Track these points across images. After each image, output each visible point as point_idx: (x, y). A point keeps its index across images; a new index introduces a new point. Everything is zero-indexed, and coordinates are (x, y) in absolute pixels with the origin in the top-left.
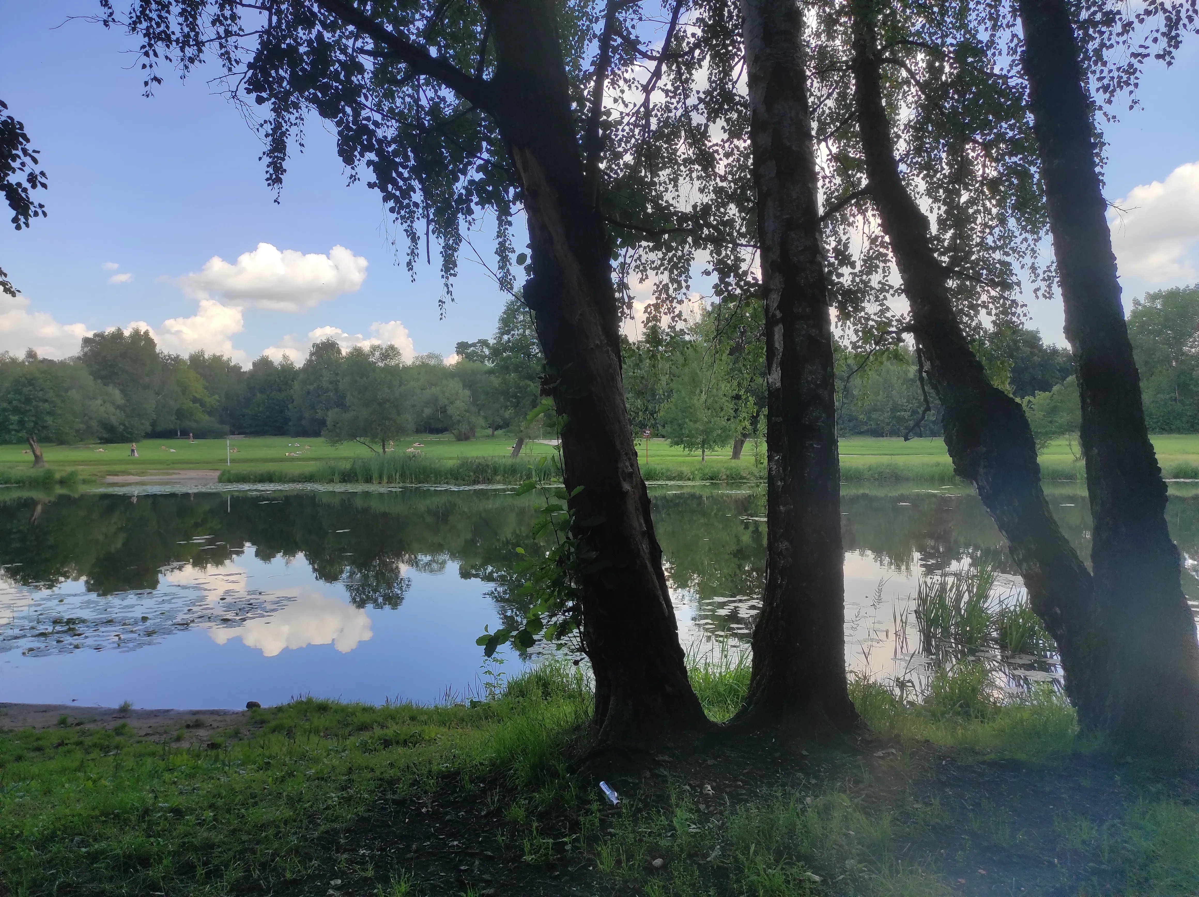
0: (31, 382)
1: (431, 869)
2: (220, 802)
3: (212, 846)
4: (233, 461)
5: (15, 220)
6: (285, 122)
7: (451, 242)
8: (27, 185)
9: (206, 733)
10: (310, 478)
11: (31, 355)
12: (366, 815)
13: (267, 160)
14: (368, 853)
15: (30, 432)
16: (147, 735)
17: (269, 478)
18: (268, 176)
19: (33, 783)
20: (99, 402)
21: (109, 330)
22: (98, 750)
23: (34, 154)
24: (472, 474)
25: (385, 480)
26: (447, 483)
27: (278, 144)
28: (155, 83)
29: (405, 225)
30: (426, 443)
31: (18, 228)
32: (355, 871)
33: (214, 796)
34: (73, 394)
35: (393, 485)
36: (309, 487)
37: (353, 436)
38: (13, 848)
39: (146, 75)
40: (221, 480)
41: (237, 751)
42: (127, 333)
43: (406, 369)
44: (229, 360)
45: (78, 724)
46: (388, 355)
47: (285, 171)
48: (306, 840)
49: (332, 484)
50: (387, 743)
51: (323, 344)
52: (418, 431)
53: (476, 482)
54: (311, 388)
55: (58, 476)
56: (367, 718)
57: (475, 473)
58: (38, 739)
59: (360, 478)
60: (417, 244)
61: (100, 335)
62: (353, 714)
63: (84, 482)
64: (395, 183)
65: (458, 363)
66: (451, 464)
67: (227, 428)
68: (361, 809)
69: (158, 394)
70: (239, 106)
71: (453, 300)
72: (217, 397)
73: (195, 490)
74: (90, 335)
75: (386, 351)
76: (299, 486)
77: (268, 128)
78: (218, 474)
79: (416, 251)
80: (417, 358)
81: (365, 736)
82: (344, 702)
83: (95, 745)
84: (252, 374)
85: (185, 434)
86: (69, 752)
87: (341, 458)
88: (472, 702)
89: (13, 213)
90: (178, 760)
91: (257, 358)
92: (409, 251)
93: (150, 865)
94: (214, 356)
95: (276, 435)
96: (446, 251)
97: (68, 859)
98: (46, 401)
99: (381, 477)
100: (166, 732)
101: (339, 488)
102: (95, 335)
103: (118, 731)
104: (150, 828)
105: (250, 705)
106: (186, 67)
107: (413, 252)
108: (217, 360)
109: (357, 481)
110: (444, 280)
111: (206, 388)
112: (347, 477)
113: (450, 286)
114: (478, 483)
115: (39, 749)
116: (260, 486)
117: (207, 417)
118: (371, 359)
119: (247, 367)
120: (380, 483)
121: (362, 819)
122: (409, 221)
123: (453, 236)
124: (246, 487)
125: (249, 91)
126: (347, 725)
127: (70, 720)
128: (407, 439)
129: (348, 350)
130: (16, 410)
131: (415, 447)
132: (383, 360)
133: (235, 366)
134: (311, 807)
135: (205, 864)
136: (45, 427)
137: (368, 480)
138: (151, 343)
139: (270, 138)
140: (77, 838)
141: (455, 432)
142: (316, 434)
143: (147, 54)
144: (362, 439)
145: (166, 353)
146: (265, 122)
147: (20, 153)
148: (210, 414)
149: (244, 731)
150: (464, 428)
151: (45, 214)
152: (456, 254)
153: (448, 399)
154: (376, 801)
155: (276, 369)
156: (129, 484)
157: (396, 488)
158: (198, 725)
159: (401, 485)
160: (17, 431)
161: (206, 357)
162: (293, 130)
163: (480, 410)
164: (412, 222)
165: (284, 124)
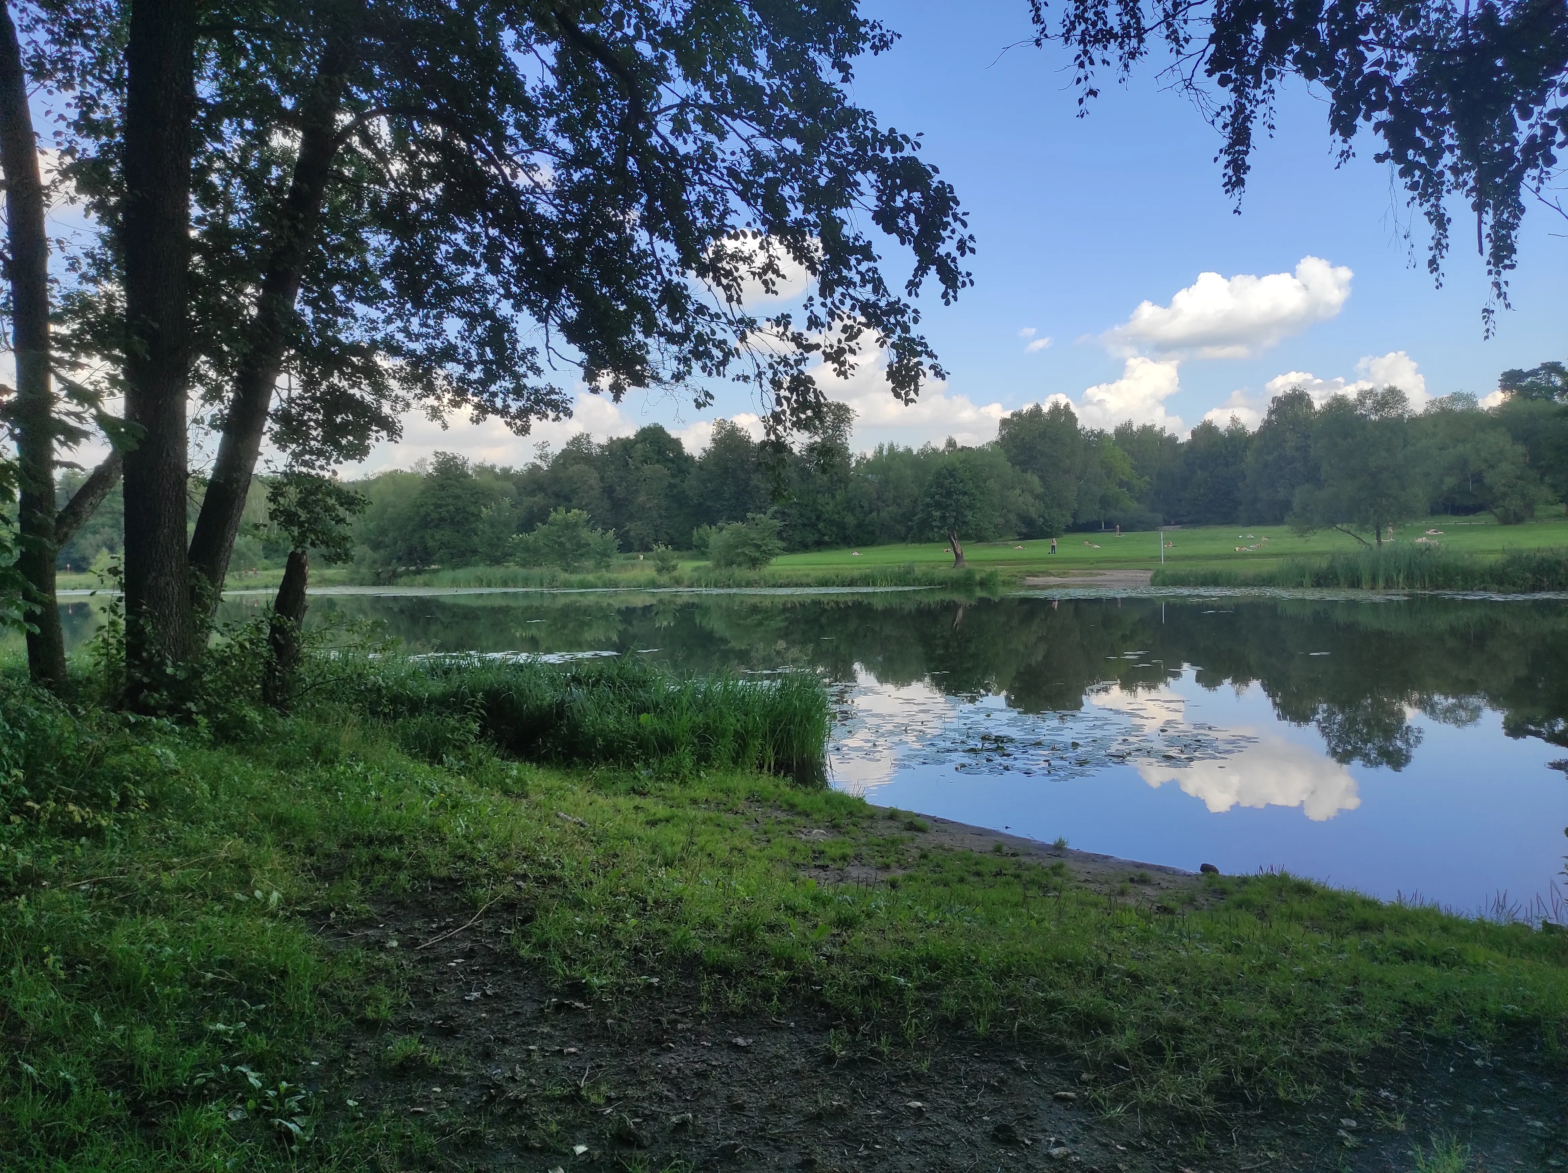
0: (952, 473)
1: (1499, 1149)
2: (1185, 980)
3: (1181, 1030)
4: (1167, 558)
5: (945, 295)
6: (1250, 102)
7: (1505, 216)
8: (956, 253)
9: (1154, 893)
10: (1269, 581)
11: (951, 443)
12: (1386, 1045)
13: (1225, 159)
14: (1393, 1097)
15: (951, 529)
16: (1086, 881)
17: (1214, 580)
18: (1226, 179)
19: (978, 910)
20: (1017, 491)
21: (1027, 407)
22: (1036, 888)
23: (964, 218)
24: (1529, 575)
25: (1381, 584)
26: (1485, 589)
27: (1238, 135)
28: (1091, 97)
29: (1427, 206)
30: (1446, 529)
31: (947, 303)
32: (1375, 1116)
33: (1177, 971)
34: (991, 483)
35: (1393, 591)
36: (1269, 592)
37: (1330, 522)
38: (971, 973)
39: (1080, 90)
40: (1153, 583)
41: (1196, 922)
42: (1046, 409)
43: (1415, 420)
44: (1163, 430)
45: (1013, 855)
46: (1387, 403)
47: (1249, 168)
48: (1302, 1056)
49: (1301, 590)
50: (1406, 955)
51: (1287, 396)
52: (1434, 512)
53: (1534, 589)
54: (1270, 458)
55: (978, 577)
56: (1369, 914)
57: (1534, 574)
58: (976, 864)
59: (1342, 580)
60: (1446, 230)
61: (1017, 415)
62: (1349, 905)
63: (1005, 583)
64: (1418, 145)
65: (1504, 404)
66: (1491, 559)
67: (1160, 517)
68: (1378, 1036)
69: (1079, 478)
70: (1193, 97)
71: (1508, 306)
72: (1147, 478)
73: (1124, 595)
74: (1007, 415)
75: (1384, 397)
76: (1255, 592)
77: (1227, 116)
78: (1150, 574)
79: (1444, 242)
80: (1433, 403)
81: (1372, 939)
82: (1334, 886)
83: (1033, 882)
84: (1191, 446)
85: (1110, 526)
86: (1008, 883)
87: (1314, 553)
88: (1545, 924)
89: (943, 287)
90: (1127, 918)
91: (1196, 424)
92: (1432, 243)
93: (1112, 1032)
94: (1144, 426)
95: (1222, 524)
96: (1496, 233)
97: (1025, 999)
98: (965, 493)
99: (1374, 580)
100: (1107, 882)
101: (1311, 594)
102: (1013, 415)
103: (1057, 870)
104: (1106, 989)
105: (1206, 868)
106: (1126, 66)
107: (1439, 244)
108: (1147, 431)
109: (1338, 585)
110: (1492, 278)
111: (1134, 468)
112: (1322, 580)
113: (1503, 285)
114: (1541, 589)
115: (978, 874)
116: (1202, 591)
117: (1135, 505)
118: (1360, 411)
119: (1185, 437)
120: (1373, 588)
121: (1378, 1049)
122: (1433, 200)
123: (1510, 206)
124: (1185, 591)
125: (1210, 73)
126: (1342, 919)
127: (1005, 849)
128: (1416, 524)
129: (1324, 402)
130: (938, 505)
131: (1428, 536)
132: (1377, 411)
133: (1169, 437)
134: (1305, 1014)
135: (1176, 1049)
136: (964, 523)
137: (1355, 583)
138: (1071, 418)
139: (1229, 128)
140: (1033, 980)
141: (1497, 511)
142: (1278, 521)
143: (1082, 65)
144: (1345, 527)
145: (1088, 428)
146: (1223, 108)
147: (950, 219)
148: (1139, 500)
149: (1201, 900)
150: (1515, 504)
151: (972, 283)
152: (1513, 234)
153: (1486, 461)
154: (1399, 1030)
155: (1222, 436)
156: (1051, 587)
157: (1399, 595)
158: (1144, 881)
159: (1406, 591)
160: (940, 528)
161: (1135, 429)
162: (1261, 109)
163: (1543, 475)
164: (1438, 199)
165: (1248, 105)
